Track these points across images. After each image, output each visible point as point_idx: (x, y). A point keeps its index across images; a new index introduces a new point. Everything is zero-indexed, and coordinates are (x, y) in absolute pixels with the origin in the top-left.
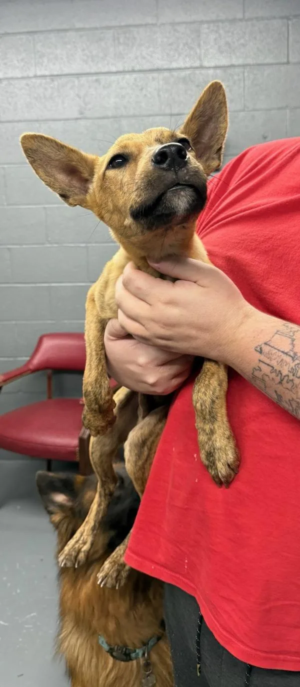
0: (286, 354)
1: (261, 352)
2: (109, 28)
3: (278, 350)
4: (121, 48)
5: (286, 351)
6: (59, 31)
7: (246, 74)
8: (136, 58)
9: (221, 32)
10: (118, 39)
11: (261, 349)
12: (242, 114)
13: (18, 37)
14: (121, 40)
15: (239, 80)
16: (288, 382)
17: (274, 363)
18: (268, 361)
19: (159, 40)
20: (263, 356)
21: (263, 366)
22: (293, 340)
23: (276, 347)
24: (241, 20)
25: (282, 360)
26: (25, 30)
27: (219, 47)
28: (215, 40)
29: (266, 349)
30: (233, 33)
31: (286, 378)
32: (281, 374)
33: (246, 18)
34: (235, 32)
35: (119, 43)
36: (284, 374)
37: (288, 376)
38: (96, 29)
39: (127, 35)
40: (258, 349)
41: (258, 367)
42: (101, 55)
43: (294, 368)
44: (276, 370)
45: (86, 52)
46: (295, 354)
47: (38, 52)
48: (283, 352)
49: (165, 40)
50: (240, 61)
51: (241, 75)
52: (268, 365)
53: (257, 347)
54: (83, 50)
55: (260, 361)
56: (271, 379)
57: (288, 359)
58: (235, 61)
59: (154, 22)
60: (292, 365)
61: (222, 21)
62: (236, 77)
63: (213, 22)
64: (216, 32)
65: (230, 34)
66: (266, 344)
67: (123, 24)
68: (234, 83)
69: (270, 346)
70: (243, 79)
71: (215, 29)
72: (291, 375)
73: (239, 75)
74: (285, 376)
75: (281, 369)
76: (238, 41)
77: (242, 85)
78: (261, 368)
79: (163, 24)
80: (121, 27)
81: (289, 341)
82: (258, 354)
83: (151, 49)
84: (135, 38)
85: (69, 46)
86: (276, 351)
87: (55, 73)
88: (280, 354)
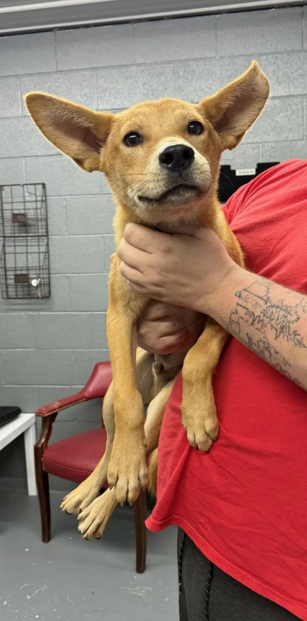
0: (261, 298)
1: (240, 297)
2: (168, 62)
3: (255, 295)
4: (181, 81)
5: (261, 296)
6: (120, 66)
7: (304, 104)
8: (195, 91)
9: (280, 62)
10: (178, 72)
11: (240, 293)
12: (300, 143)
13: (83, 73)
14: (181, 73)
15: (298, 110)
16: (258, 322)
17: (249, 306)
18: (244, 304)
19: (218, 72)
20: (241, 300)
21: (240, 310)
22: (268, 289)
23: (253, 293)
24: (299, 51)
25: (256, 303)
26: (89, 67)
27: (278, 78)
28: (274, 71)
29: (244, 294)
30: (291, 64)
31: (258, 318)
32: (254, 315)
33: (304, 49)
34: (293, 63)
35: (179, 77)
36: (256, 315)
37: (259, 316)
38: (156, 63)
39: (187, 69)
40: (238, 294)
41: (236, 310)
42: (161, 88)
43: (265, 309)
44: (250, 312)
45: (147, 86)
46: (268, 298)
47: (101, 86)
48: (258, 297)
49: (224, 72)
50: (299, 92)
51: (300, 104)
52: (244, 308)
53: (237, 293)
54: (144, 84)
55: (238, 304)
56: (245, 320)
57: (262, 302)
58: (293, 91)
59: (214, 55)
60: (264, 307)
61: (281, 53)
62: (294, 107)
63: (272, 53)
64: (275, 63)
65: (289, 65)
66: (245, 290)
67: (183, 58)
68: (293, 113)
69: (247, 291)
70: (301, 108)
71: (274, 60)
72: (262, 315)
73: (297, 105)
74: (257, 317)
75: (255, 311)
76: (296, 72)
77: (301, 114)
78: (238, 312)
79: (221, 58)
80: (180, 61)
81: (265, 289)
82: (237, 299)
83: (210, 82)
84: (194, 72)
85: (130, 81)
86: (253, 295)
87: (117, 107)
88: (256, 298)
